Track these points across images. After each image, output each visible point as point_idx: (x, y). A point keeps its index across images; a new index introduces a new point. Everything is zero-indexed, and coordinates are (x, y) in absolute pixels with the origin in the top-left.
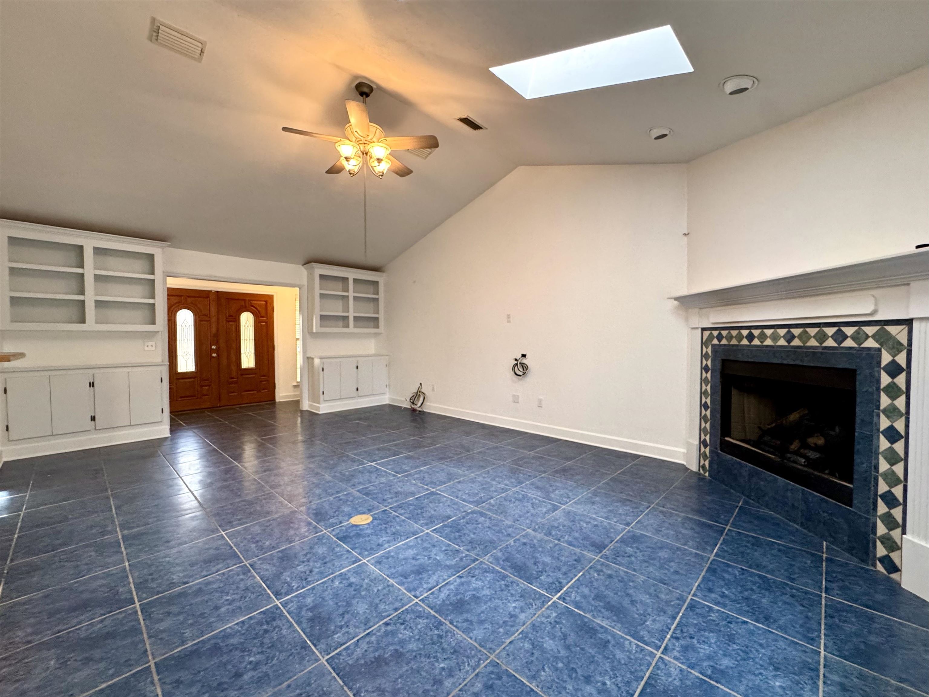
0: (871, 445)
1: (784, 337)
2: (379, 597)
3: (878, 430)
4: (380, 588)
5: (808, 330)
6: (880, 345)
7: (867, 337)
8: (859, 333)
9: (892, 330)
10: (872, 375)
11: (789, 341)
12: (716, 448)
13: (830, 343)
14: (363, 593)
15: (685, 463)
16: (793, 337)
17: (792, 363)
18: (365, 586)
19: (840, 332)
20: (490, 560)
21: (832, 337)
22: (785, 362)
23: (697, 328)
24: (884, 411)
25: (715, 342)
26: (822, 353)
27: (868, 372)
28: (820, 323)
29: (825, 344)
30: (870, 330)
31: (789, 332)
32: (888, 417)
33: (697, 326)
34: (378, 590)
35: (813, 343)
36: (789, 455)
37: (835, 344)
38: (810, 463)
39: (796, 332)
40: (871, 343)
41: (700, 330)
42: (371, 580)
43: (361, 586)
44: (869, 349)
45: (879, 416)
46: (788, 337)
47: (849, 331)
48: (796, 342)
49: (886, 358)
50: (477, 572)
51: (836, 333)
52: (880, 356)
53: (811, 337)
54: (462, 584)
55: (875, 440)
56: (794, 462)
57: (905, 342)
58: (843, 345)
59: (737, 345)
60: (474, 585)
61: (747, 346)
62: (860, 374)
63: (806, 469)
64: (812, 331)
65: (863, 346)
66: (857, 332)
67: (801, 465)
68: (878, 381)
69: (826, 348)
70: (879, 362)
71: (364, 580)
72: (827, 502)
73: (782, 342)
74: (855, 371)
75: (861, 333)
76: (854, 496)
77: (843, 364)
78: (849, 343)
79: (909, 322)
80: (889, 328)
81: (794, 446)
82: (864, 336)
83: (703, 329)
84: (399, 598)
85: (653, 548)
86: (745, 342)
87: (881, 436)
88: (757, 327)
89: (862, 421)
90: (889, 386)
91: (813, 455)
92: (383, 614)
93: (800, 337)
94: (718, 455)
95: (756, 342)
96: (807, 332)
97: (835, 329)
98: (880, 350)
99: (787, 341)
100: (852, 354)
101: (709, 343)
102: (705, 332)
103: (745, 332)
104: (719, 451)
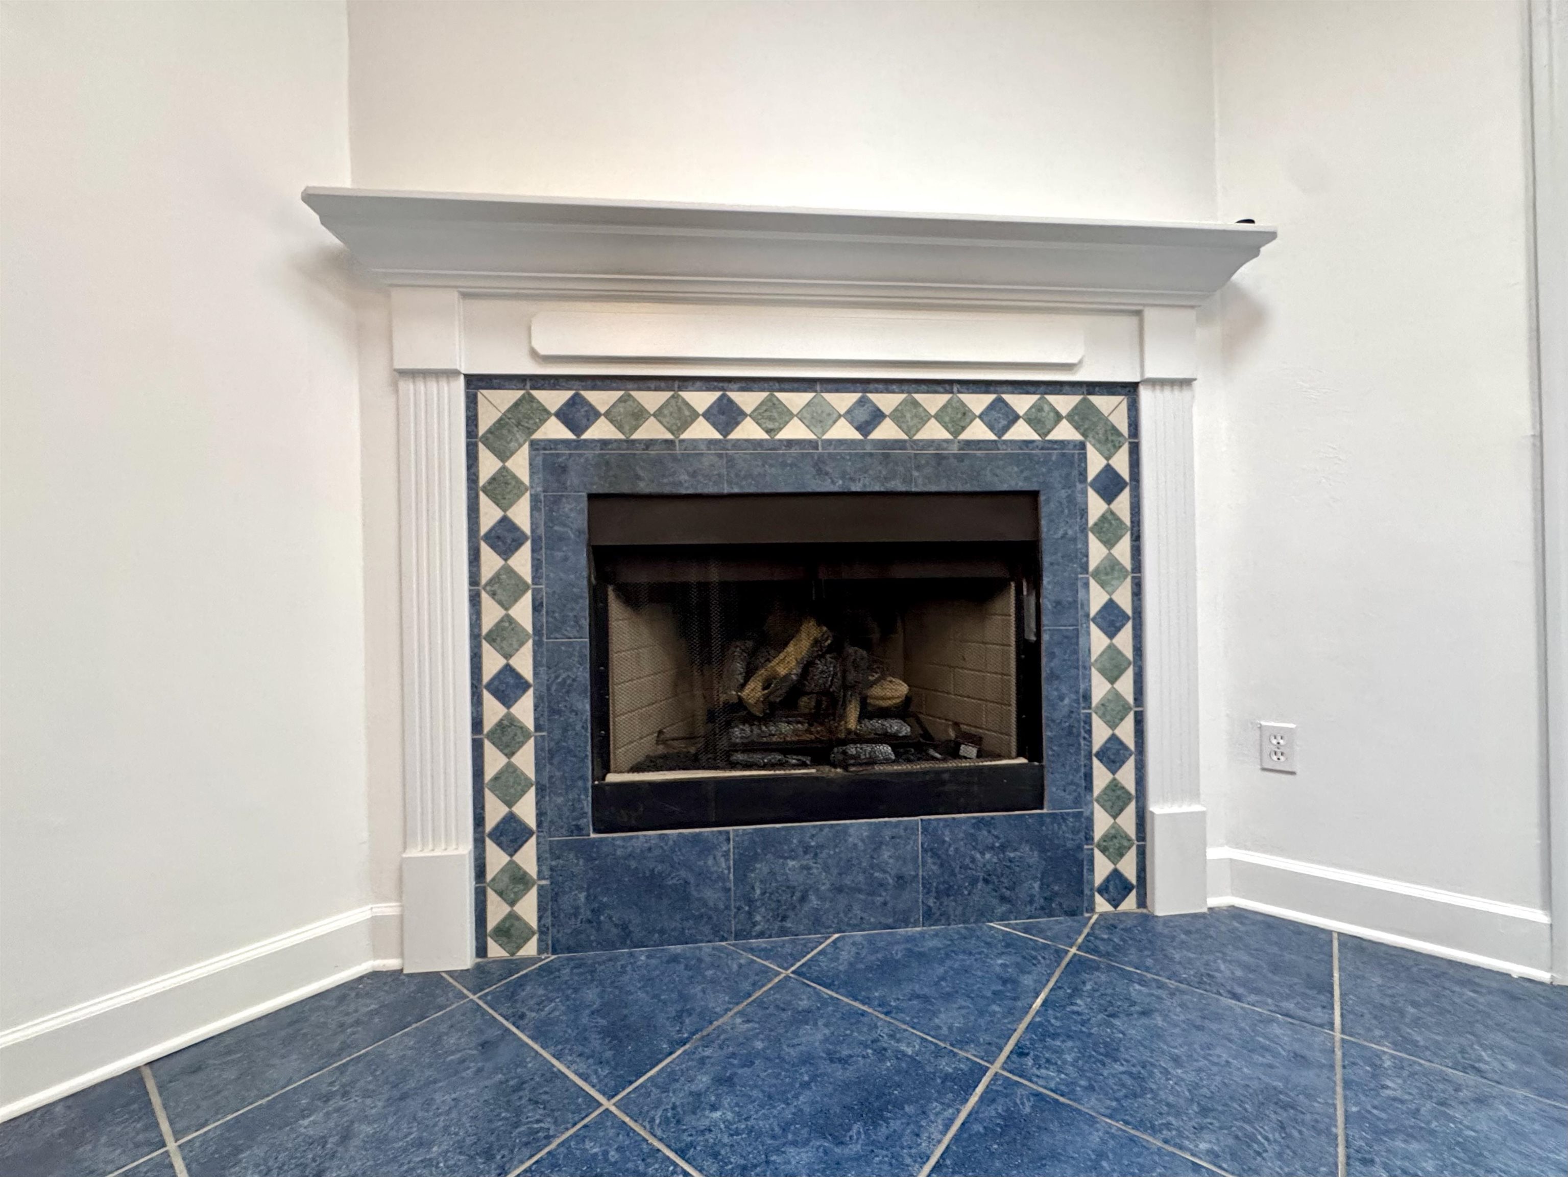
0: (1076, 652)
1: (849, 414)
3: (1088, 615)
5: (922, 396)
6: (1083, 435)
7: (1058, 417)
8: (1040, 410)
9: (1103, 403)
10: (1071, 499)
11: (865, 428)
12: (575, 830)
13: (978, 431)
15: (391, 963)
16: (878, 416)
17: (877, 488)
19: (999, 404)
21: (980, 417)
22: (856, 487)
23: (451, 374)
24: (1096, 574)
25: (555, 430)
26: (960, 458)
27: (1063, 494)
28: (951, 382)
29: (965, 436)
30: (1064, 403)
31: (861, 402)
32: (1103, 585)
33: (448, 365)
35: (934, 431)
36: (852, 750)
37: (989, 435)
39: (887, 402)
40: (1065, 432)
41: (460, 384)
44: (1062, 444)
45: (1087, 585)
46: (863, 415)
47: (1021, 403)
48: (887, 431)
49: (1095, 463)
51: (992, 407)
52: (1084, 457)
53: (929, 417)
55: (1082, 640)
56: (872, 761)
57: (1123, 427)
58: (1007, 436)
59: (667, 443)
61: (711, 442)
62: (1048, 501)
64: (933, 402)
65: (1049, 437)
66: (1038, 408)
67: (887, 761)
68: (1084, 512)
69: (969, 443)
70: (1083, 474)
72: (989, 823)
73: (843, 431)
74: (1034, 495)
75: (1046, 408)
76: (1048, 779)
77: (1012, 479)
78: (1021, 431)
79: (1130, 389)
80: (1097, 399)
81: (850, 718)
82: (1052, 414)
83: (475, 383)
86: (702, 430)
87: (1093, 627)
88: (748, 383)
89: (1058, 603)
90: (1103, 518)
93: (898, 416)
94: (588, 850)
95: (748, 430)
96: (916, 404)
97: (989, 397)
98: (1082, 446)
99: (858, 428)
100: (1030, 457)
101: (520, 436)
102: (485, 396)
103: (702, 400)
104: (593, 835)
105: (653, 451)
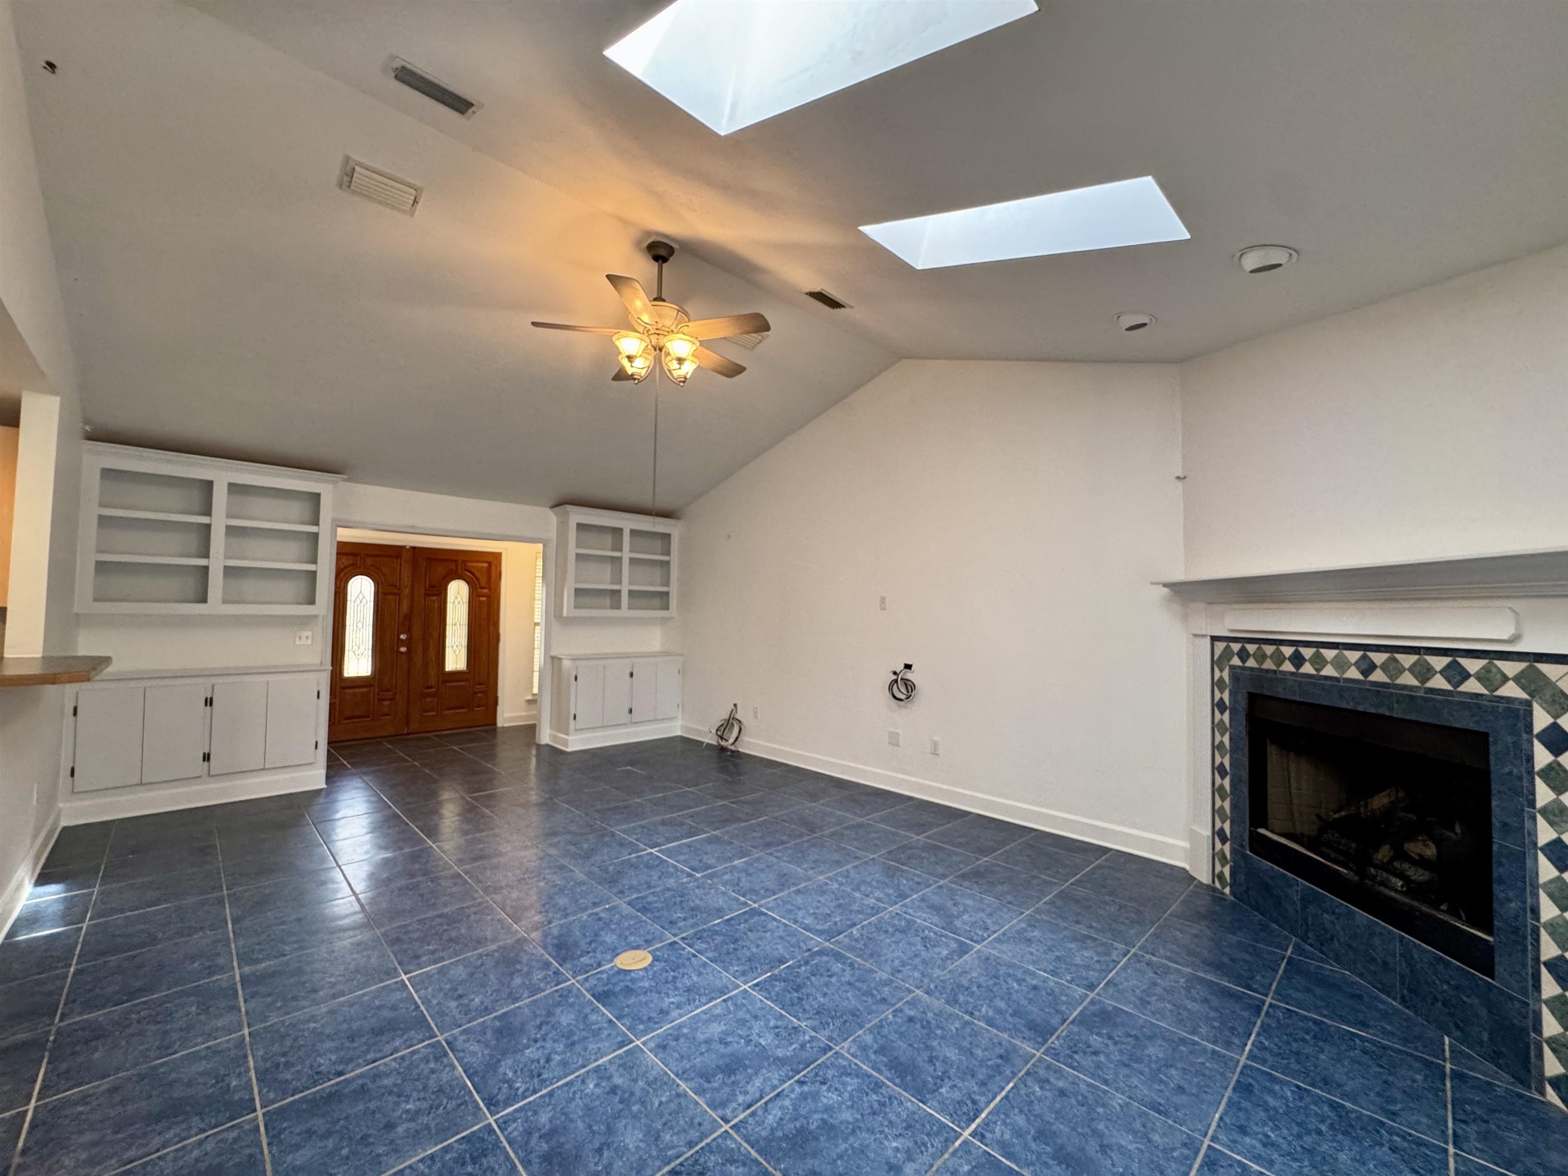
0: (1522, 869)
1: (1357, 664)
2: (662, 1116)
3: (1535, 844)
4: (664, 1099)
5: (1399, 656)
6: (1529, 694)
7: (1505, 679)
8: (1489, 671)
9: (1550, 671)
10: (1519, 746)
11: (1366, 673)
12: (1242, 846)
13: (1439, 683)
14: (635, 1108)
15: (1187, 867)
16: (1372, 667)
17: (1373, 711)
18: (638, 1093)
19: (1454, 665)
20: (852, 1050)
21: (1441, 672)
22: (1361, 708)
23: (1207, 635)
24: (1544, 812)
25: (1236, 661)
26: (1425, 700)
27: (1509, 739)
28: (1419, 648)
29: (1430, 684)
30: (1511, 668)
31: (1364, 657)
32: (1551, 823)
33: (1204, 633)
34: (661, 1104)
35: (1408, 679)
36: (1374, 871)
37: (1447, 686)
38: (1412, 888)
39: (1379, 658)
40: (1511, 690)
41: (1209, 640)
42: (649, 1084)
43: (632, 1094)
44: (1509, 700)
45: (1534, 819)
46: (1364, 666)
47: (1473, 666)
48: (1378, 676)
49: (1541, 719)
50: (830, 1073)
51: (1449, 666)
52: (1530, 713)
53: (1404, 670)
54: (804, 1097)
55: (1529, 862)
56: (1383, 883)
58: (1462, 688)
59: (1275, 672)
60: (825, 1100)
61: (1292, 674)
62: (1495, 743)
63: (1406, 900)
64: (1408, 660)
65: (1497, 693)
66: (1486, 669)
67: (1396, 891)
68: (1530, 759)
69: (1432, 691)
70: (1529, 727)
71: (635, 1081)
72: (1447, 964)
73: (1353, 673)
74: (1485, 735)
75: (1494, 670)
76: (1497, 959)
77: (1464, 722)
78: (1472, 686)
80: (1543, 667)
81: (1384, 853)
82: (1499, 676)
83: (1214, 639)
84: (697, 1121)
85: (1136, 1038)
86: (1288, 667)
87: (1541, 857)
88: (1308, 644)
89: (1505, 825)
90: (1549, 768)
91: (1419, 875)
92: (669, 1153)
93: (1385, 667)
94: (1245, 856)
95: (1308, 669)
96: (1396, 660)
97: (1446, 660)
98: (1529, 704)
99: (1362, 673)
100: (1479, 707)
101: (1226, 662)
102: (1217, 643)
103: (1288, 651)
104: (1248, 852)
105: (1270, 675)
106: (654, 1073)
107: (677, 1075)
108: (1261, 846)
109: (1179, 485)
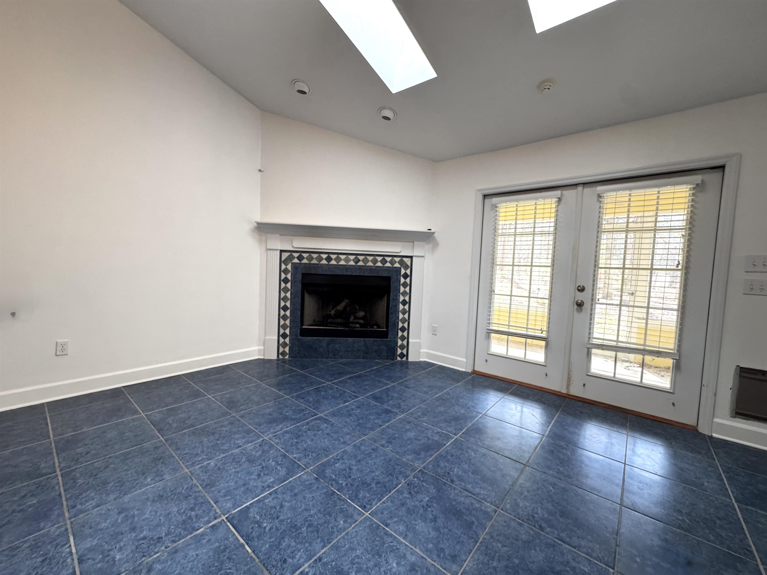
0: (396, 309)
1: (353, 260)
2: (512, 543)
3: (399, 302)
4: (500, 545)
5: (368, 257)
6: (401, 266)
7: (396, 262)
9: (405, 260)
10: (397, 279)
11: (356, 263)
12: (296, 336)
13: (379, 264)
14: (517, 561)
15: (262, 357)
16: (359, 260)
17: (358, 274)
18: (504, 563)
19: (384, 259)
21: (380, 261)
22: (354, 274)
23: (277, 250)
24: (402, 294)
25: (296, 261)
26: (375, 269)
27: (395, 277)
28: (374, 254)
29: (377, 265)
30: (397, 259)
31: (356, 257)
32: (403, 296)
33: (277, 248)
34: (503, 546)
35: (370, 264)
36: (351, 325)
37: (381, 265)
38: (362, 325)
39: (361, 258)
40: (397, 265)
41: (279, 252)
42: (493, 559)
43: (507, 567)
44: (396, 267)
45: (399, 296)
46: (356, 260)
47: (388, 259)
48: (361, 263)
49: (403, 271)
51: (382, 259)
52: (400, 270)
53: (369, 261)
55: (398, 307)
56: (355, 327)
57: (409, 265)
58: (385, 266)
59: (317, 264)
61: (326, 264)
62: (392, 279)
63: (361, 329)
64: (370, 258)
65: (394, 266)
66: (392, 260)
67: (358, 328)
68: (400, 281)
69: (377, 267)
70: (400, 273)
71: (495, 568)
72: (377, 341)
73: (352, 263)
74: (390, 277)
76: (389, 333)
77: (385, 274)
78: (388, 265)
79: (411, 257)
80: (404, 259)
81: (352, 319)
82: (394, 262)
83: (282, 251)
86: (324, 262)
87: (400, 304)
88: (334, 253)
89: (393, 299)
90: (404, 283)
91: (362, 321)
93: (363, 261)
94: (297, 340)
95: (333, 262)
96: (367, 258)
97: (382, 258)
98: (400, 268)
99: (355, 263)
100: (389, 270)
101: (290, 261)
102: (283, 253)
103: (324, 256)
104: (300, 337)
105: (315, 266)
106: (481, 558)
107: (477, 542)
108: (305, 333)
109: (259, 174)
